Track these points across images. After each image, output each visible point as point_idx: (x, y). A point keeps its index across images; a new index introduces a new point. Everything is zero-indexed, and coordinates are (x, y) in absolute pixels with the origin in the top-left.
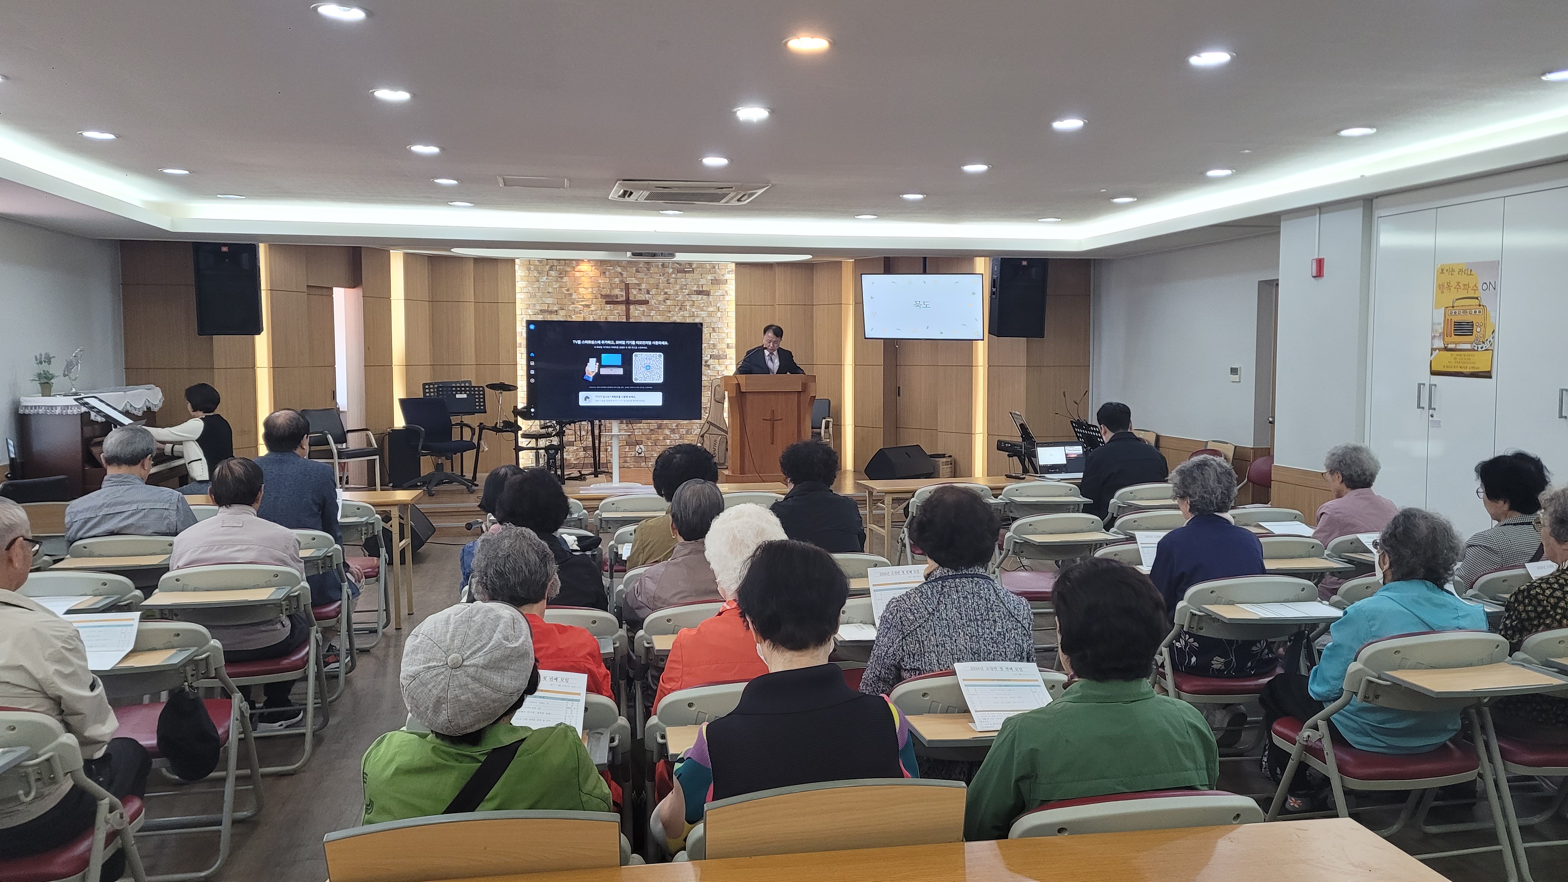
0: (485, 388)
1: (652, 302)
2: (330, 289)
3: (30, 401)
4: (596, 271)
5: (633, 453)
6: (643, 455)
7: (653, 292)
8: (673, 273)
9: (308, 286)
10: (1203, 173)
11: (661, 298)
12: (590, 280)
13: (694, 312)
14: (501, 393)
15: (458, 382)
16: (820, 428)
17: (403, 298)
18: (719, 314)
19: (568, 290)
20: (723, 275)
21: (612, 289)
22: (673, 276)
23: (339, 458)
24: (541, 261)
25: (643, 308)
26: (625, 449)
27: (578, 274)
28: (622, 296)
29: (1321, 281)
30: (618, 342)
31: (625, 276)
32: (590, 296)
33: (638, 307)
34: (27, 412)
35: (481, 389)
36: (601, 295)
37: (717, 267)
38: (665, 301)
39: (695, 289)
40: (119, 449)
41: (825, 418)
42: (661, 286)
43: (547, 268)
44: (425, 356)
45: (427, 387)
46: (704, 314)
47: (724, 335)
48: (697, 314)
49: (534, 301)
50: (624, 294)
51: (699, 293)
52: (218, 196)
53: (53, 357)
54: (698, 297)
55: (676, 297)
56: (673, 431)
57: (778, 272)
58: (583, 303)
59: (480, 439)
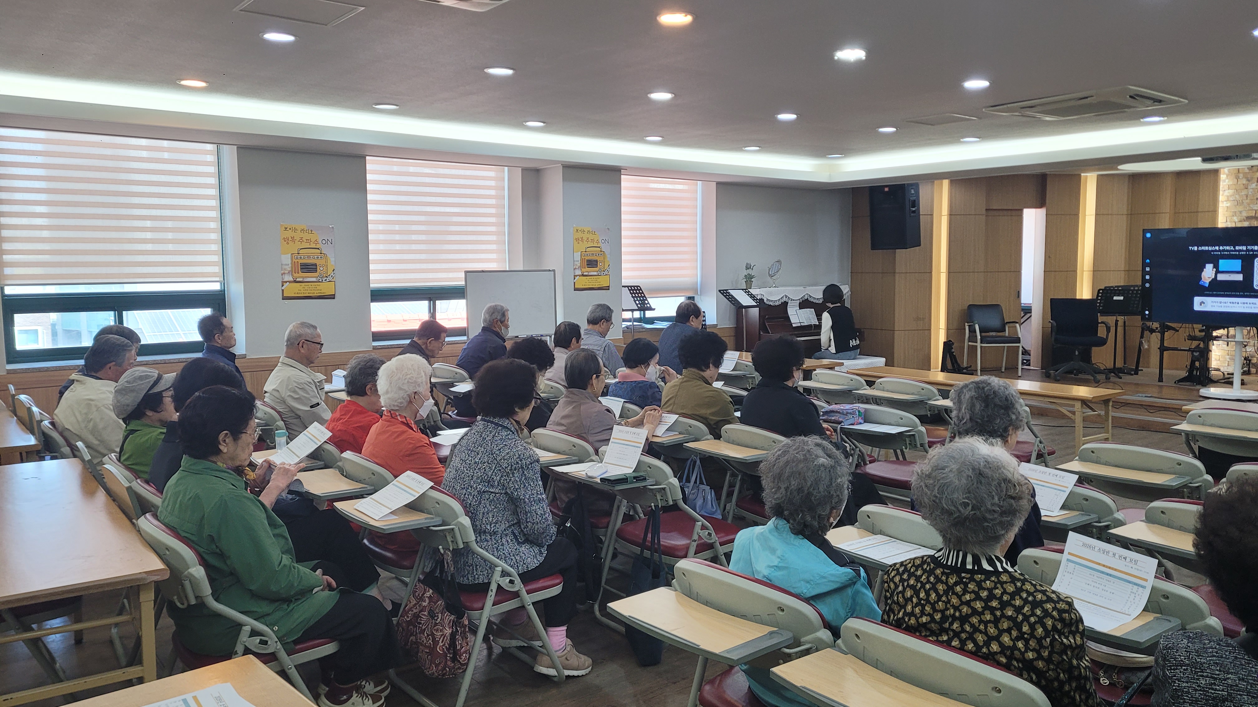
2: (1021, 210)
9: (990, 209)
17: (1096, 212)
30: (1237, 248)
44: (1118, 262)
59: (1142, 337)
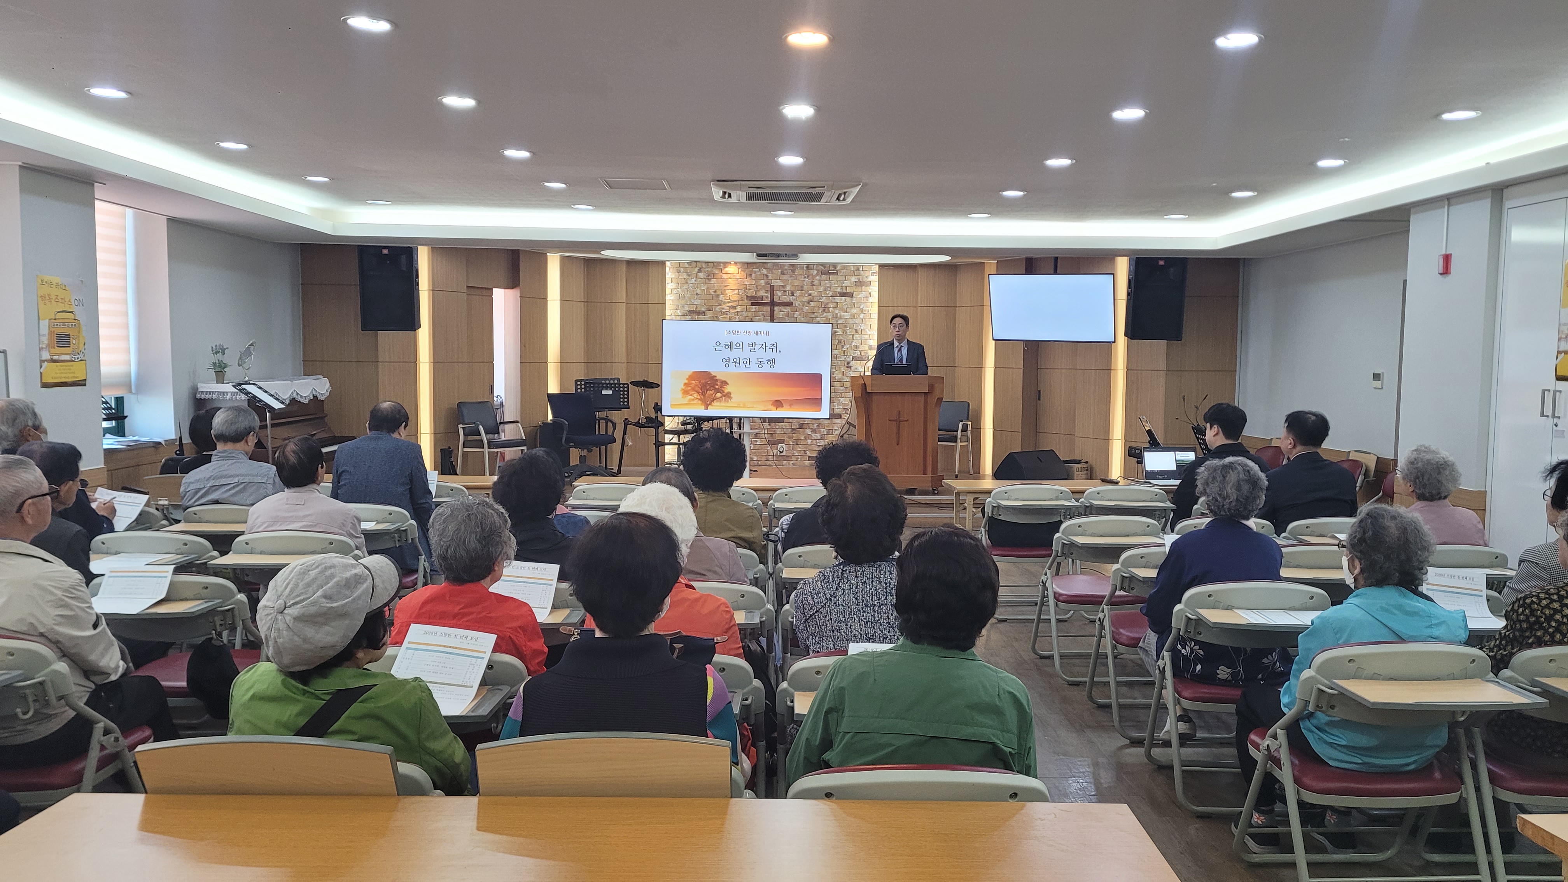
0: (630, 385)
1: (797, 304)
2: (490, 290)
3: (205, 387)
4: (742, 273)
5: (775, 452)
6: (784, 453)
7: (798, 293)
8: (817, 275)
9: (468, 287)
10: (1313, 164)
11: (805, 299)
12: (737, 282)
13: (837, 314)
14: (644, 390)
15: (607, 379)
16: (957, 431)
17: (558, 298)
18: (862, 316)
19: (715, 292)
20: (866, 277)
21: (757, 290)
22: (818, 278)
23: (489, 448)
24: (690, 263)
25: (787, 309)
26: (768, 447)
27: (725, 276)
28: (767, 297)
29: (1449, 278)
31: (770, 278)
32: (736, 298)
33: (782, 308)
34: (203, 397)
35: (626, 386)
36: (747, 297)
37: (861, 269)
38: (808, 303)
39: (839, 290)
40: (225, 428)
41: (962, 421)
42: (805, 287)
43: (696, 270)
44: (578, 353)
45: (579, 383)
46: (847, 316)
47: (866, 336)
48: (840, 315)
49: (682, 302)
50: (769, 296)
51: (843, 294)
52: (367, 202)
53: (227, 348)
54: (841, 299)
55: (820, 299)
56: (814, 431)
57: (922, 274)
58: (730, 304)
59: (625, 434)
